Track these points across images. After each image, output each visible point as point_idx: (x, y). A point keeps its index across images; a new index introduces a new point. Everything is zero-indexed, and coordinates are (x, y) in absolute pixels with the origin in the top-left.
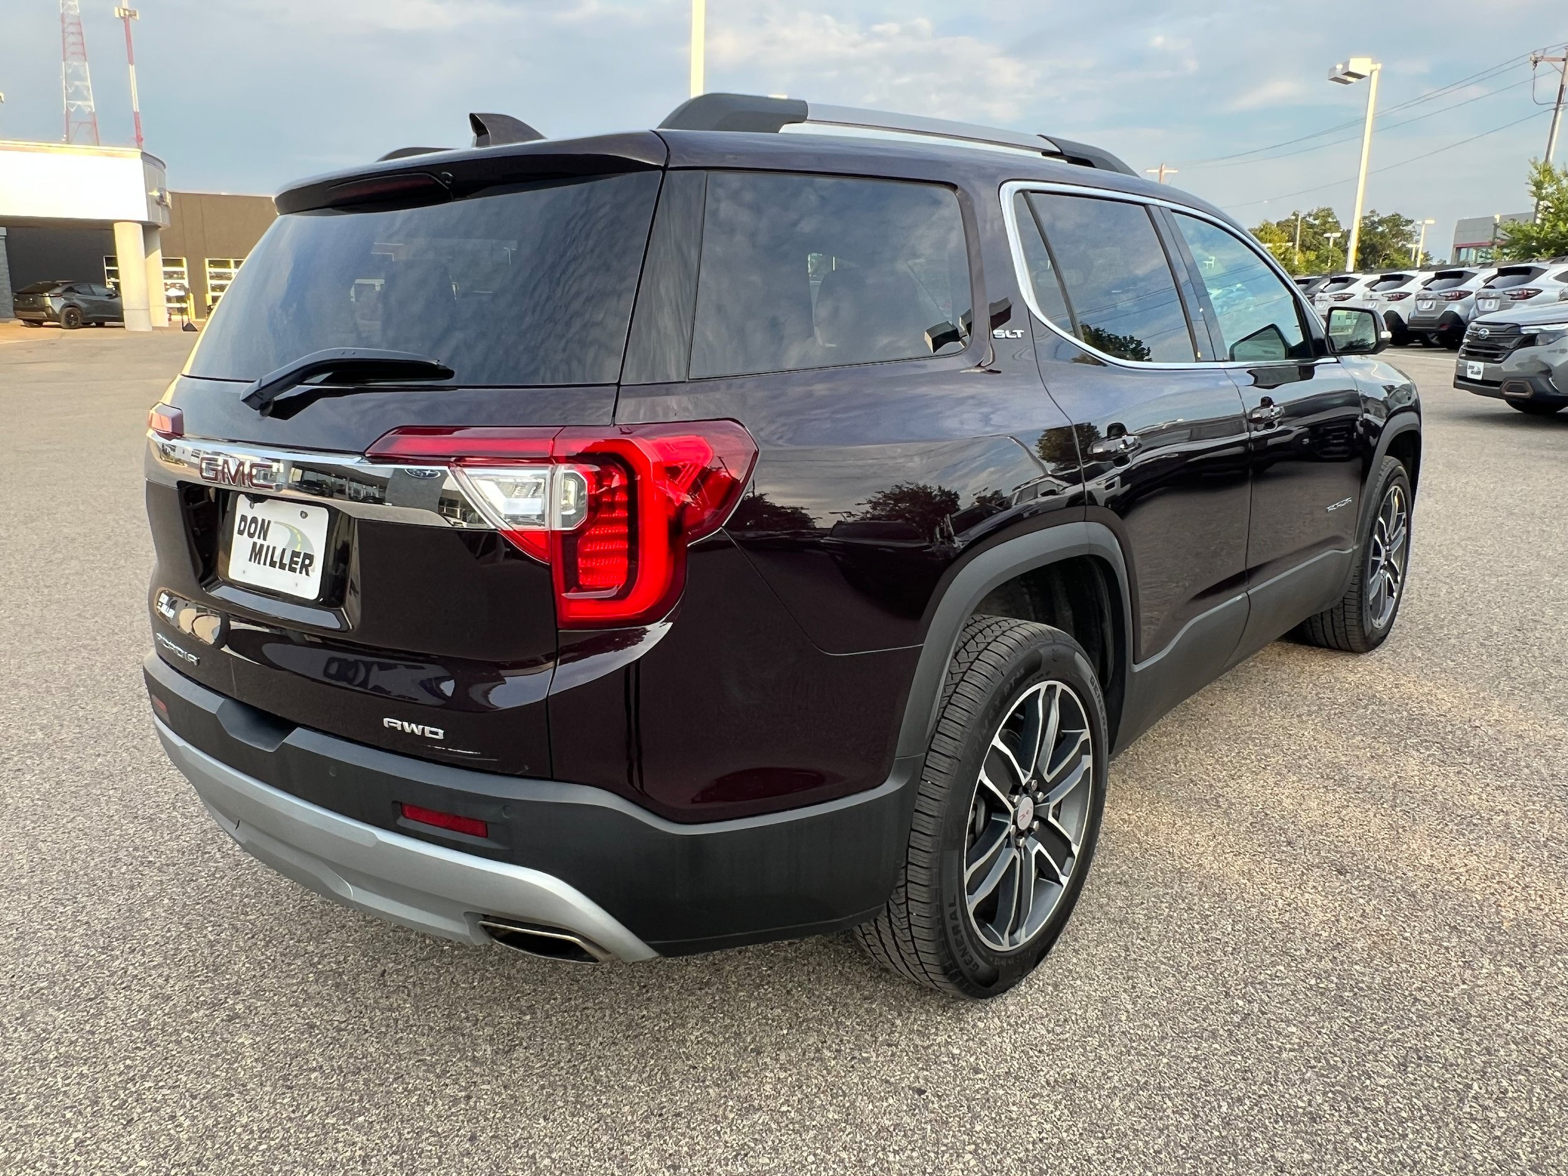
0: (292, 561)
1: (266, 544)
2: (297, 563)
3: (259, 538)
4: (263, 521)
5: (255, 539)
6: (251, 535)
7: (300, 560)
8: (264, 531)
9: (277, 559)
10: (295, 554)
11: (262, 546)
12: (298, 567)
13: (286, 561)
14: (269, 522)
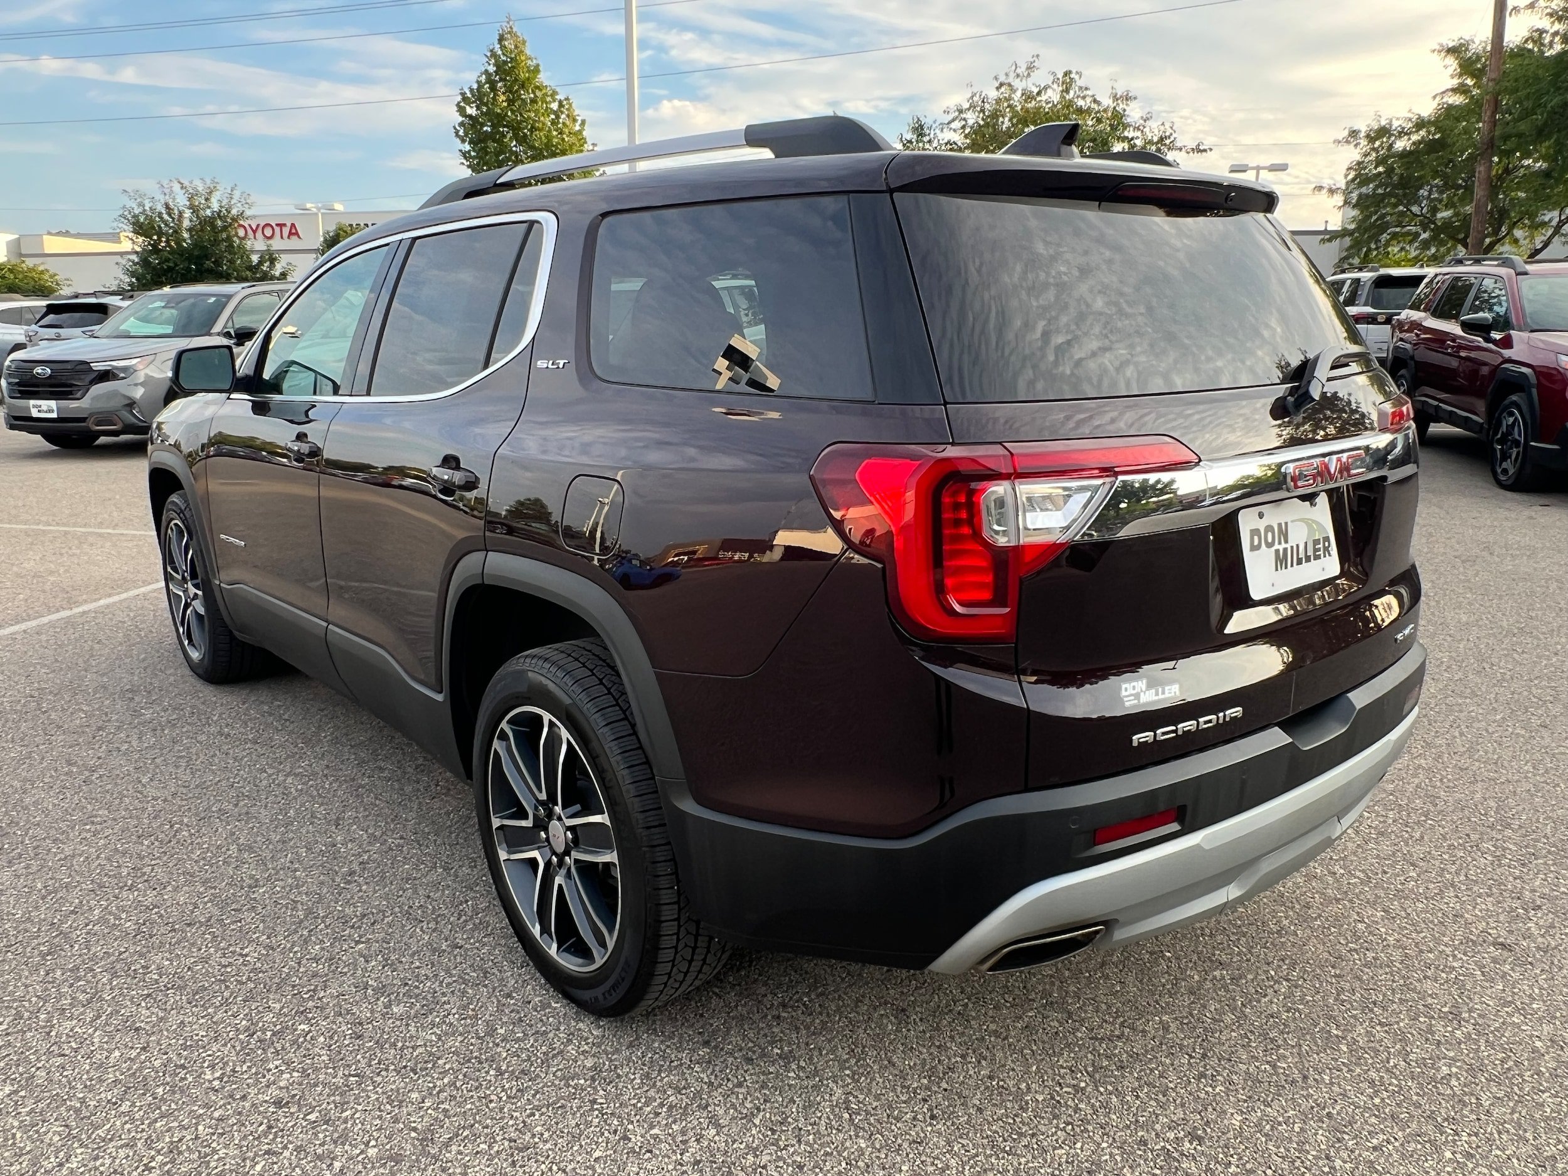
0: (1316, 550)
1: (1288, 546)
2: (1319, 550)
3: (1280, 543)
4: (1280, 525)
5: (1276, 546)
6: (1269, 545)
7: (1321, 546)
8: (1284, 534)
9: (1302, 555)
10: (1316, 542)
11: (1285, 550)
12: (1321, 553)
13: (1310, 553)
14: (1286, 524)
